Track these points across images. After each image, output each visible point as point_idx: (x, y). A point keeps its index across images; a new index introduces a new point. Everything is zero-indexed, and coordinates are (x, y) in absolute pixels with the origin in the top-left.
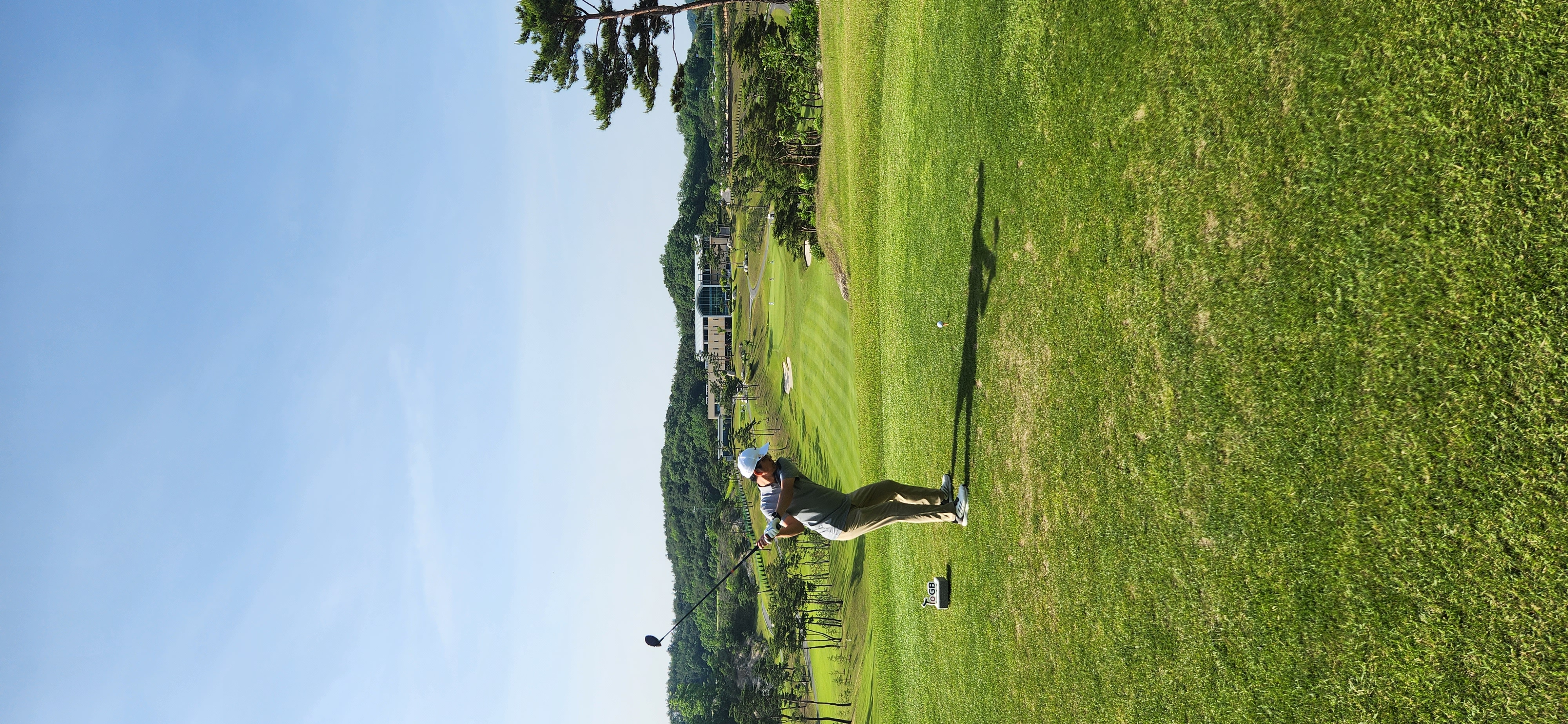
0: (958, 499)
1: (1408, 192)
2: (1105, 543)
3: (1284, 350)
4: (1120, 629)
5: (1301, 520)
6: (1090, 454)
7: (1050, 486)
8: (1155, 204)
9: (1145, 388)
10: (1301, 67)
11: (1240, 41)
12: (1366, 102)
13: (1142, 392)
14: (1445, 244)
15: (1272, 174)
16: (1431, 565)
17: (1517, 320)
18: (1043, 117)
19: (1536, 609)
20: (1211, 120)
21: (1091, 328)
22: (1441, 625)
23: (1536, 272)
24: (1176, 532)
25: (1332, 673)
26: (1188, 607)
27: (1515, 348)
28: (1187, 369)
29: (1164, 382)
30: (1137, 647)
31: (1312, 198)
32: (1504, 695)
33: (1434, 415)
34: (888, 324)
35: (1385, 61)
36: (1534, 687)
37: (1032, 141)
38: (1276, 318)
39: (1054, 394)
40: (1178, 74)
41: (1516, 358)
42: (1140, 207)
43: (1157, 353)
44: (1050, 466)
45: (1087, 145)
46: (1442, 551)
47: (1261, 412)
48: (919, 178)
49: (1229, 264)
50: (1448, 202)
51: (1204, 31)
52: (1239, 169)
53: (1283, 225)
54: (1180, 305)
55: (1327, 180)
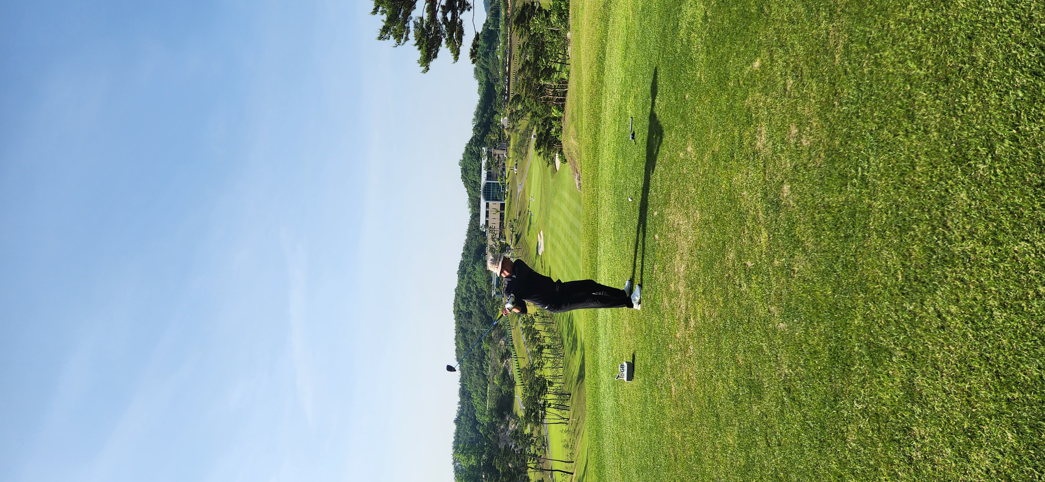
1: (898, 109)
2: (725, 330)
3: (829, 207)
4: (732, 384)
5: (834, 307)
6: (719, 277)
7: (695, 299)
8: (762, 120)
9: (752, 234)
10: (846, 36)
11: (814, 19)
12: (879, 56)
13: (750, 237)
14: (916, 139)
15: (828, 99)
16: (900, 328)
17: (950, 182)
18: (701, 67)
19: (952, 348)
20: (796, 68)
21: (723, 198)
22: (903, 362)
23: (960, 154)
24: (766, 321)
25: (846, 398)
26: (770, 367)
27: (948, 198)
28: (776, 221)
29: (763, 230)
30: (741, 394)
31: (848, 113)
32: (934, 400)
33: (905, 240)
34: (603, 202)
35: (890, 32)
36: (949, 394)
37: (694, 82)
38: (826, 187)
39: (701, 241)
40: (779, 40)
41: (949, 204)
42: (754, 122)
43: (760, 212)
44: (696, 286)
45: (725, 85)
46: (906, 319)
47: (815, 245)
48: (626, 107)
49: (802, 156)
50: (918, 114)
51: (794, 13)
52: (810, 97)
53: (832, 130)
54: (774, 182)
55: (857, 103)
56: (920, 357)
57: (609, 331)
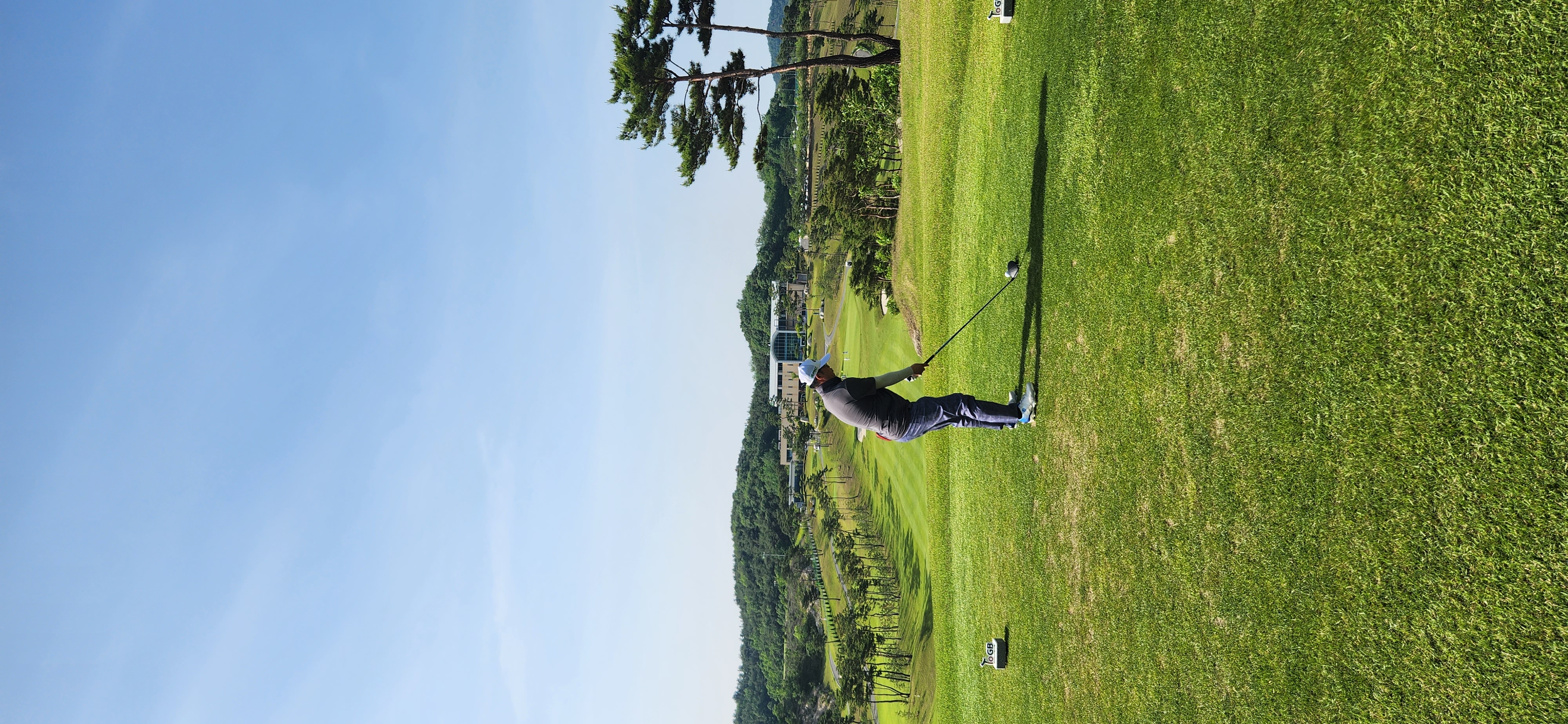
1: (1365, 343)
2: (1140, 616)
3: (1279, 461)
4: (1151, 695)
5: (1290, 607)
6: (1129, 534)
7: (1095, 562)
8: (1183, 319)
9: (1174, 480)
10: (1293, 225)
11: (1249, 193)
12: (1337, 264)
13: (1171, 483)
14: (1390, 390)
15: (1271, 310)
16: (1381, 652)
17: (1438, 459)
18: (1094, 225)
19: (1451, 693)
20: (1226, 255)
21: (1131, 420)
22: (1388, 702)
23: (1450, 422)
24: (1197, 611)
26: (1206, 678)
27: (1437, 481)
28: (1207, 467)
29: (1189, 477)
30: (1165, 712)
31: (1299, 336)
33: (1384, 529)
35: (1351, 233)
37: (1084, 245)
38: (1273, 433)
39: (1101, 476)
40: (1201, 211)
41: (1438, 489)
42: (1171, 320)
43: (1184, 450)
44: (1095, 541)
45: (1129, 258)
46: (1389, 641)
47: (1262, 512)
49: (1239, 381)
50: (1394, 356)
51: (1222, 178)
52: (1247, 301)
53: (1279, 354)
54: (1202, 411)
55: (1311, 323)
56: (1410, 698)
57: (969, 587)
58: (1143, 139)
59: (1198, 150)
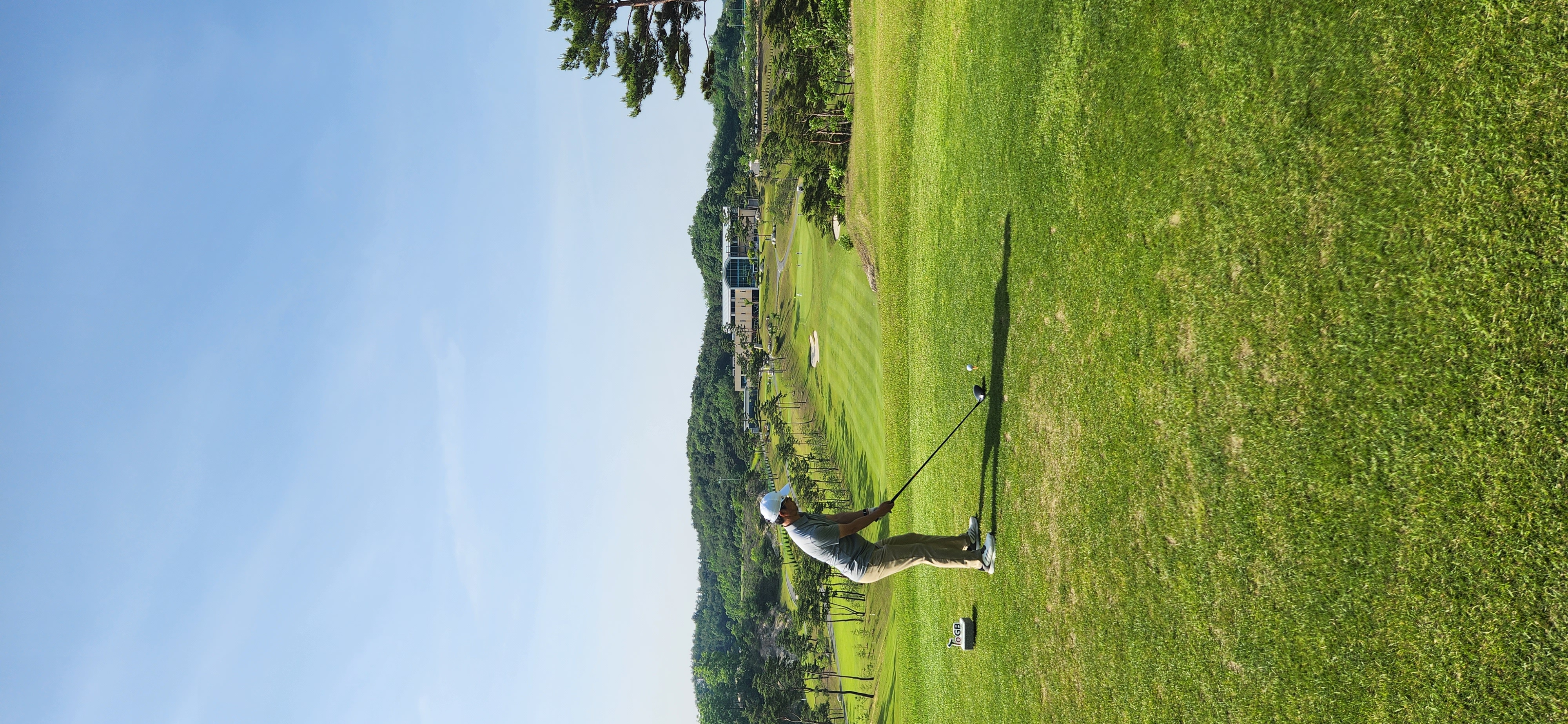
0: (984, 548)
1: (1446, 385)
2: (1134, 636)
3: (1317, 501)
5: (1332, 675)
6: (1119, 542)
8: (1189, 313)
9: (1176, 493)
10: (1340, 223)
11: (1280, 178)
12: (1405, 280)
13: (1172, 497)
14: (1482, 448)
15: (1308, 321)
18: (1077, 192)
20: (1247, 247)
21: (1122, 417)
24: (1205, 647)
27: (1550, 574)
28: (1219, 488)
29: (1196, 494)
31: (1348, 358)
33: (1468, 615)
34: (916, 346)
35: (1426, 245)
37: (1065, 212)
38: (1309, 467)
39: (1084, 471)
40: (1214, 192)
41: (1551, 585)
42: (1174, 312)
43: (1189, 462)
44: (1078, 540)
45: (1121, 234)
47: (1293, 556)
48: (950, 212)
49: (1263, 397)
50: (1486, 407)
51: (1242, 156)
52: (1275, 305)
53: (1318, 373)
54: (1213, 423)
55: (1364, 346)
58: (1139, 100)
59: (1211, 119)
